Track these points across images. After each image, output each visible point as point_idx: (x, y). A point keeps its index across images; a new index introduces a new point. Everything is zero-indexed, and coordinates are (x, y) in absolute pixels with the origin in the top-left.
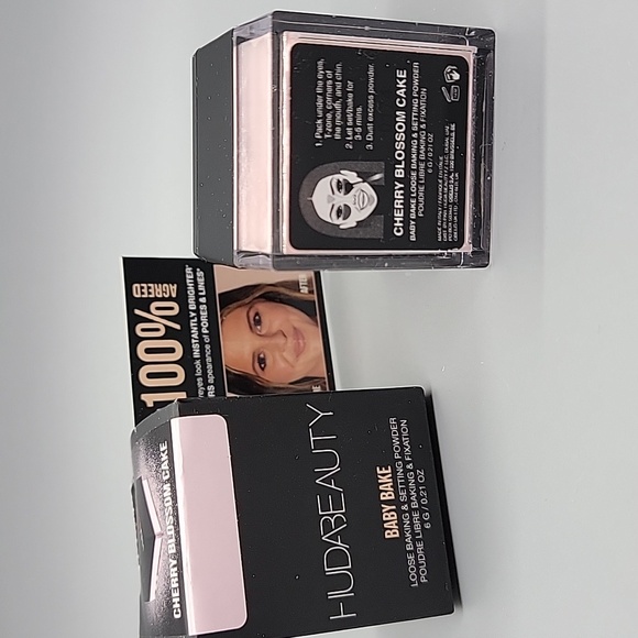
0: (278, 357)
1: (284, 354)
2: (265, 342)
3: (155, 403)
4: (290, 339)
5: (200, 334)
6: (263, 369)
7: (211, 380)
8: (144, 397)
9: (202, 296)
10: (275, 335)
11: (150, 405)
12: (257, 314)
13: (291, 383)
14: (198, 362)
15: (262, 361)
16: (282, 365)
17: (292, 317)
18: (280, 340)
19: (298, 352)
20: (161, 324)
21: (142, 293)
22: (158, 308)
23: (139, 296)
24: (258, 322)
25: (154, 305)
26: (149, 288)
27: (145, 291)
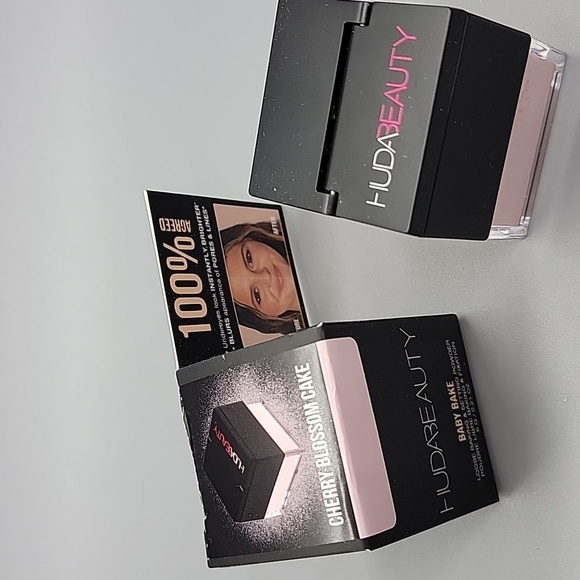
0: (267, 292)
1: (271, 289)
2: (257, 278)
3: (189, 334)
4: (273, 276)
5: (213, 269)
6: (259, 303)
7: (226, 314)
8: (181, 328)
9: (209, 233)
10: (262, 271)
11: (186, 336)
12: (248, 252)
13: (279, 316)
14: (214, 295)
15: (257, 295)
16: (271, 299)
17: (272, 256)
18: (267, 277)
19: (280, 288)
20: (184, 258)
21: (167, 227)
22: (180, 243)
23: (164, 230)
24: (250, 259)
25: (177, 239)
26: (171, 223)
27: (168, 225)
